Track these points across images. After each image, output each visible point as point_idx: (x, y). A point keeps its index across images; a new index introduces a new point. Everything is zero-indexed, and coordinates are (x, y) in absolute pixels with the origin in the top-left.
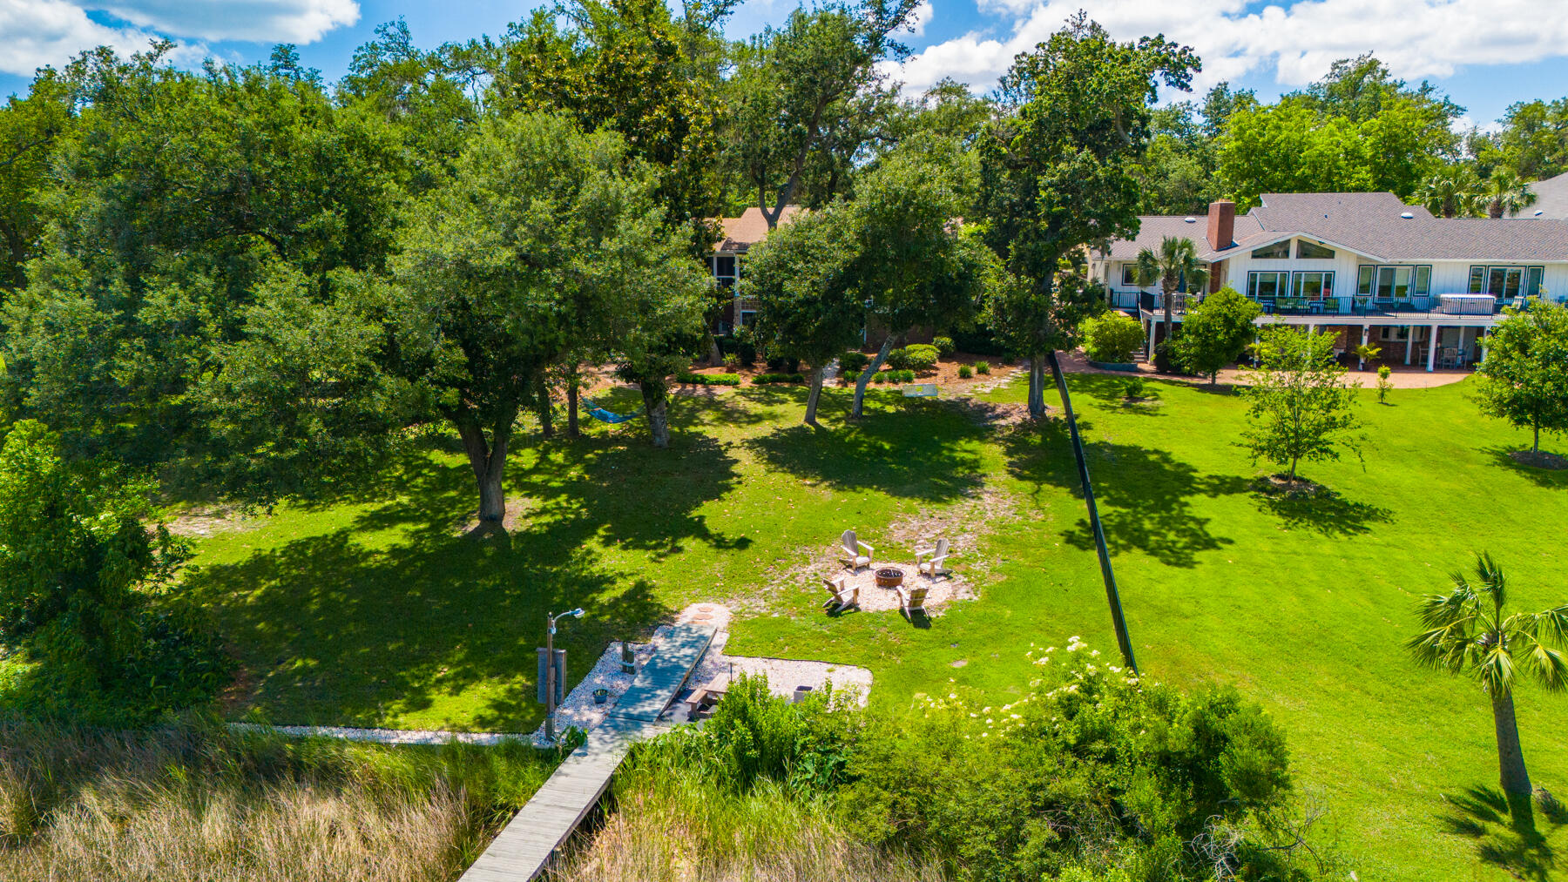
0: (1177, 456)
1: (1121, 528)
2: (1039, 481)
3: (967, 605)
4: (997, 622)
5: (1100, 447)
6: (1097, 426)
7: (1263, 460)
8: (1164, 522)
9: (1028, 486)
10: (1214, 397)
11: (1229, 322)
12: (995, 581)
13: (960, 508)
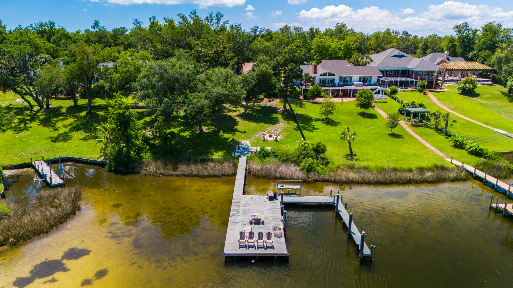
0: (309, 115)
1: (302, 127)
2: (288, 120)
3: (283, 139)
4: (288, 141)
5: (297, 114)
6: (296, 111)
7: (323, 115)
8: (309, 126)
9: (287, 121)
10: (315, 104)
11: (317, 91)
12: (286, 136)
13: (277, 125)
